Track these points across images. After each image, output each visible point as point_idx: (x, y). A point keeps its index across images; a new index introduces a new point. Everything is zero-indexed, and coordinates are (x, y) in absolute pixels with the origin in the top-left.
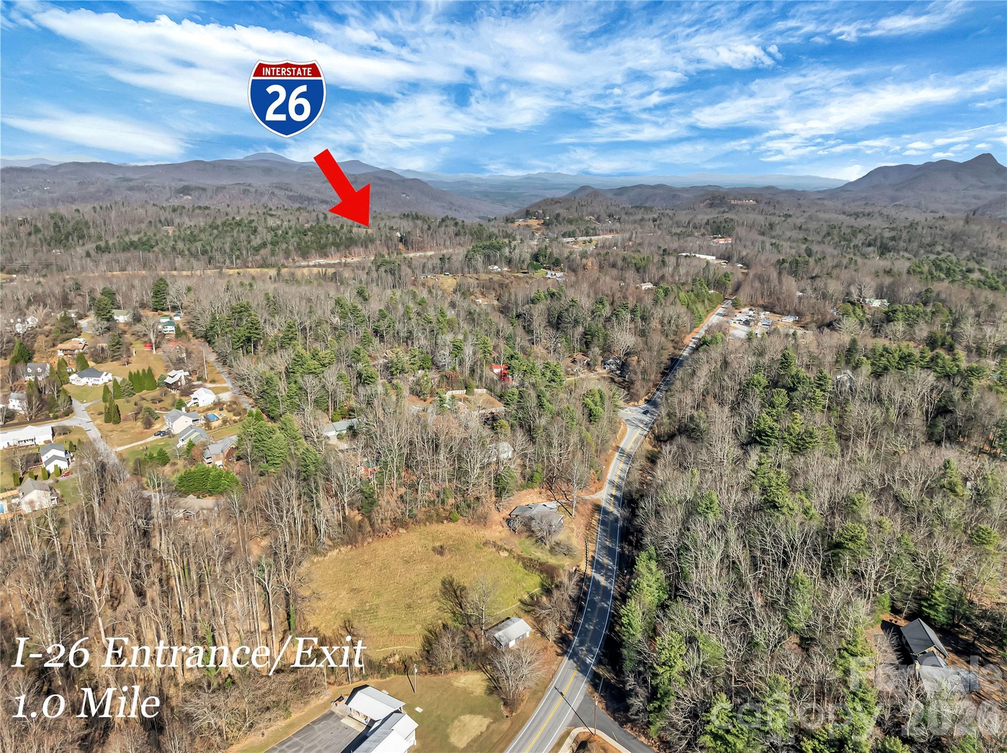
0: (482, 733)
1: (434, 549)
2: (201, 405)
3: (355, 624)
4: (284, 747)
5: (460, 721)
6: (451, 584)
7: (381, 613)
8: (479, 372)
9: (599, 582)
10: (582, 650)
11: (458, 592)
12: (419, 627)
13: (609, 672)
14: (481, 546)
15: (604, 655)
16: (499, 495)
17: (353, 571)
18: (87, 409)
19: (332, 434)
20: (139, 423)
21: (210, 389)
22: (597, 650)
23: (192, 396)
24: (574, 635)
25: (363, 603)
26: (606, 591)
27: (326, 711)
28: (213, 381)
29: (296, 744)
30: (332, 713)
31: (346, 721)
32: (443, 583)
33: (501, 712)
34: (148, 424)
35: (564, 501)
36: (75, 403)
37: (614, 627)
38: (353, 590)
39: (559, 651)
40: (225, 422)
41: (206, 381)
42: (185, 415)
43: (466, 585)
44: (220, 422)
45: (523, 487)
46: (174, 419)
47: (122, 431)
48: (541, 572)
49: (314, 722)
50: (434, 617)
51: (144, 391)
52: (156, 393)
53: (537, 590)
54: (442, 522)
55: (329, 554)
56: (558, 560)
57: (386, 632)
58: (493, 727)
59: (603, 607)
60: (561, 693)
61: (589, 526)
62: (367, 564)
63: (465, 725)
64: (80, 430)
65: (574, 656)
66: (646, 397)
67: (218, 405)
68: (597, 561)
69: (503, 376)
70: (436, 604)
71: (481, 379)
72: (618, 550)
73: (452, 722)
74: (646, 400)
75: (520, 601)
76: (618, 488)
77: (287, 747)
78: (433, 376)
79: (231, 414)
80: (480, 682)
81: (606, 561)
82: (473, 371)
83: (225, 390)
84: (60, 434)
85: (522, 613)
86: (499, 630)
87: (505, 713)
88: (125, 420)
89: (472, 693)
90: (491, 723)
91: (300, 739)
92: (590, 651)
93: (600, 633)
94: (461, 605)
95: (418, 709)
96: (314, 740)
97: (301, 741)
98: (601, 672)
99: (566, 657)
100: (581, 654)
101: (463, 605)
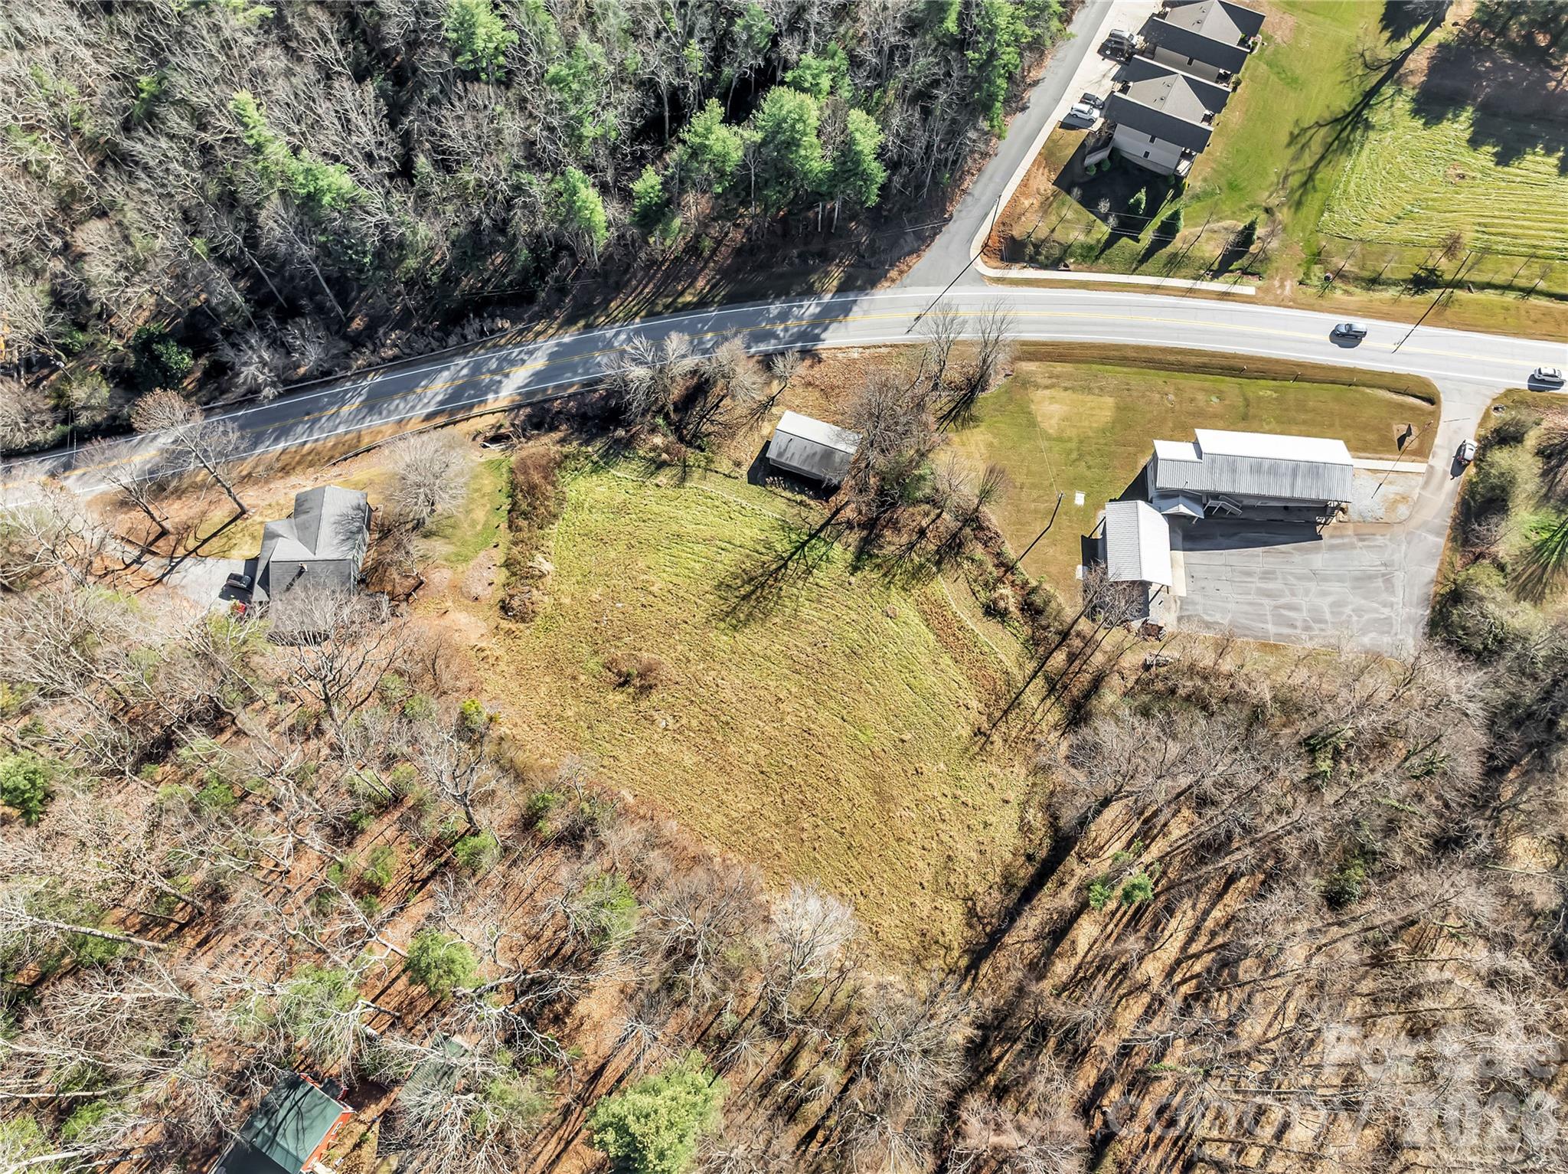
0: (1066, 389)
1: (643, 693)
3: (965, 731)
5: (1062, 429)
10: (786, 330)
13: (827, 273)
14: (539, 621)
15: (782, 293)
22: (775, 308)
26: (565, 351)
29: (1279, 619)
30: (1180, 619)
31: (1180, 589)
37: (688, 304)
39: (808, 362)
43: (709, 587)
49: (1220, 632)
53: (624, 472)
58: (1043, 381)
60: (918, 318)
63: (1065, 419)
65: (809, 336)
68: (444, 402)
70: (807, 613)
72: (376, 379)
73: (1071, 439)
75: (680, 485)
77: (1293, 628)
80: (957, 447)
81: (438, 386)
85: (722, 465)
87: (1000, 381)
89: (991, 445)
90: (1037, 386)
91: (1266, 622)
92: (783, 317)
93: (719, 318)
94: (779, 569)
95: (1080, 499)
96: (1250, 604)
97: (1269, 618)
98: (835, 283)
99: (821, 346)
100: (799, 326)
101: (775, 566)
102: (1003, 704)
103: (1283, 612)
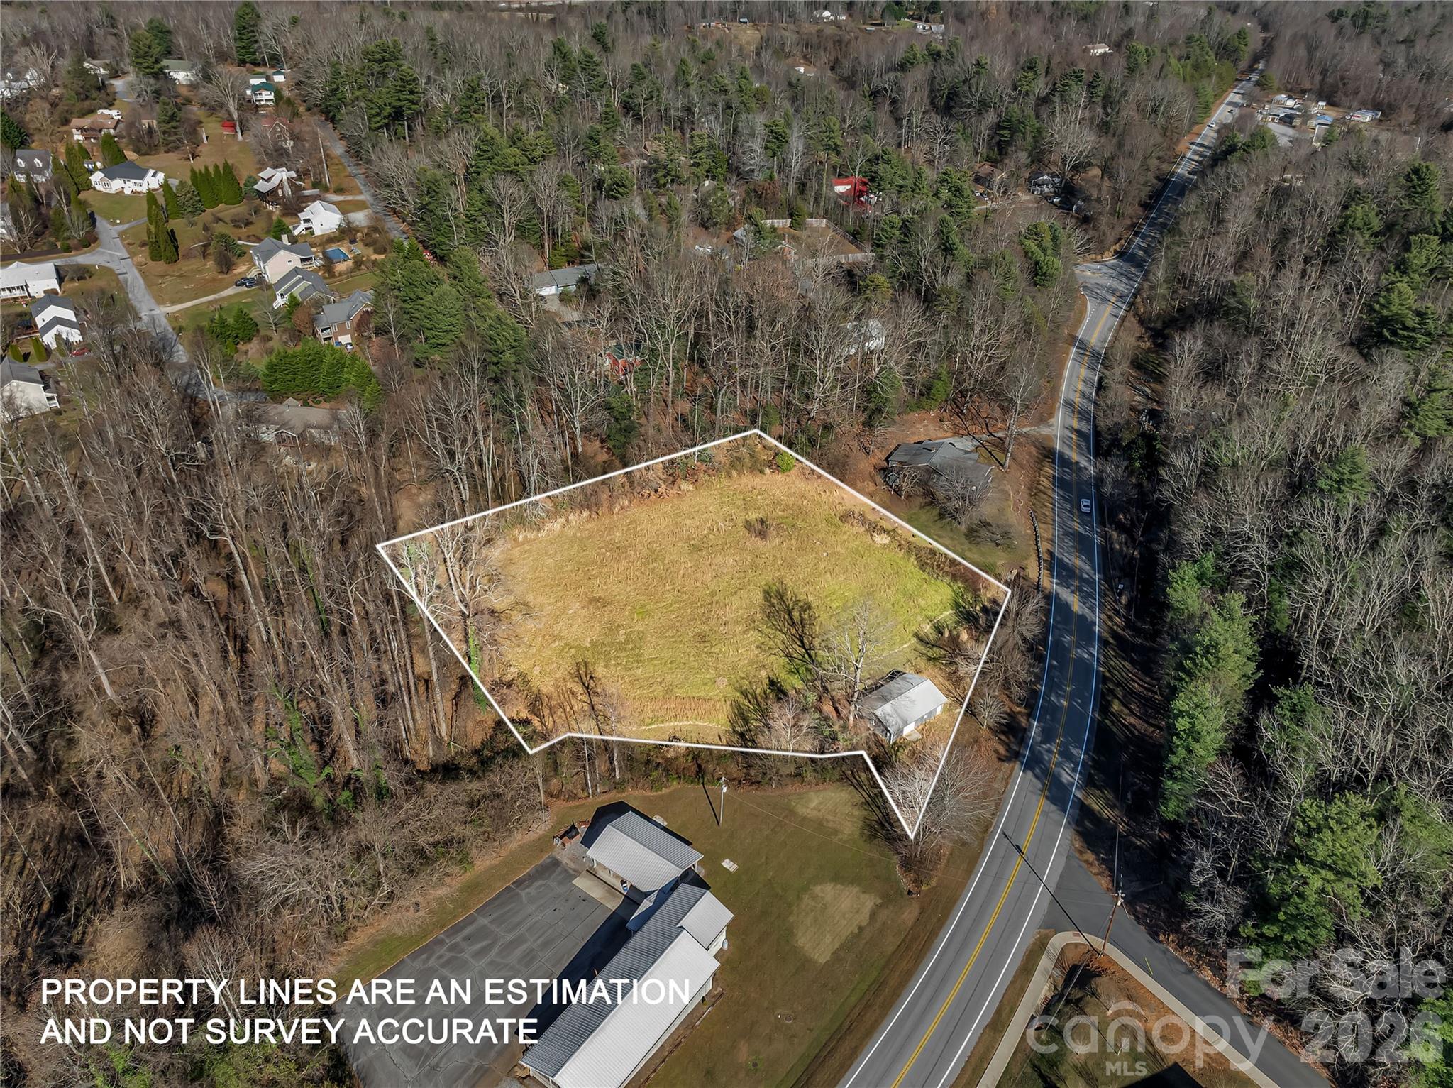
0: (861, 929)
1: (748, 526)
2: (318, 232)
3: (599, 671)
4: (458, 939)
5: (814, 897)
6: (781, 596)
7: (649, 651)
8: (815, 186)
9: (1067, 605)
10: (1049, 751)
11: (796, 614)
12: (722, 683)
13: (1113, 807)
14: (837, 521)
15: (1097, 765)
16: (868, 424)
17: (593, 563)
18: (121, 235)
19: (549, 291)
20: (210, 263)
21: (333, 203)
22: (1081, 755)
23: (302, 216)
24: (1030, 715)
25: (613, 629)
26: (1084, 626)
27: (544, 858)
28: (339, 191)
29: (482, 933)
30: (556, 863)
31: (581, 883)
32: (767, 594)
33: (897, 881)
34: (226, 265)
35: (985, 437)
36: (102, 224)
37: (1109, 704)
38: (593, 601)
39: (1002, 750)
40: (358, 263)
41: (327, 189)
42: (286, 248)
43: (811, 599)
44: (350, 263)
45: (908, 407)
46: (266, 257)
47: (180, 276)
48: (954, 577)
49: (519, 883)
50: (751, 663)
51: (222, 206)
52: (240, 209)
53: (947, 615)
54: (762, 472)
55: (548, 527)
56: (983, 554)
57: (659, 691)
58: (884, 915)
59: (1081, 659)
60: (1018, 848)
61: (1035, 490)
62: (619, 549)
63: (824, 908)
64: (107, 271)
65: (1034, 763)
66: (1117, 247)
67: (346, 233)
68: (1060, 561)
69: (856, 196)
70: (753, 636)
71: (816, 201)
72: (1097, 540)
73: (799, 898)
74: (1116, 252)
75: (916, 635)
76: (1082, 414)
77: (467, 938)
78: (734, 194)
79: (371, 250)
80: (848, 809)
81: (1077, 561)
82: (802, 187)
83: (360, 206)
84: (72, 279)
85: (922, 663)
86: (885, 699)
87: (906, 884)
88: (188, 256)
89: (835, 832)
90: (879, 906)
91: (491, 922)
92: (1066, 755)
93: (1083, 717)
94: (802, 642)
95: (728, 864)
96: (519, 924)
97: (493, 927)
98: (1096, 807)
99: (1017, 766)
100: (1050, 762)
101: (806, 641)
102: (598, 707)
103: (487, 942)
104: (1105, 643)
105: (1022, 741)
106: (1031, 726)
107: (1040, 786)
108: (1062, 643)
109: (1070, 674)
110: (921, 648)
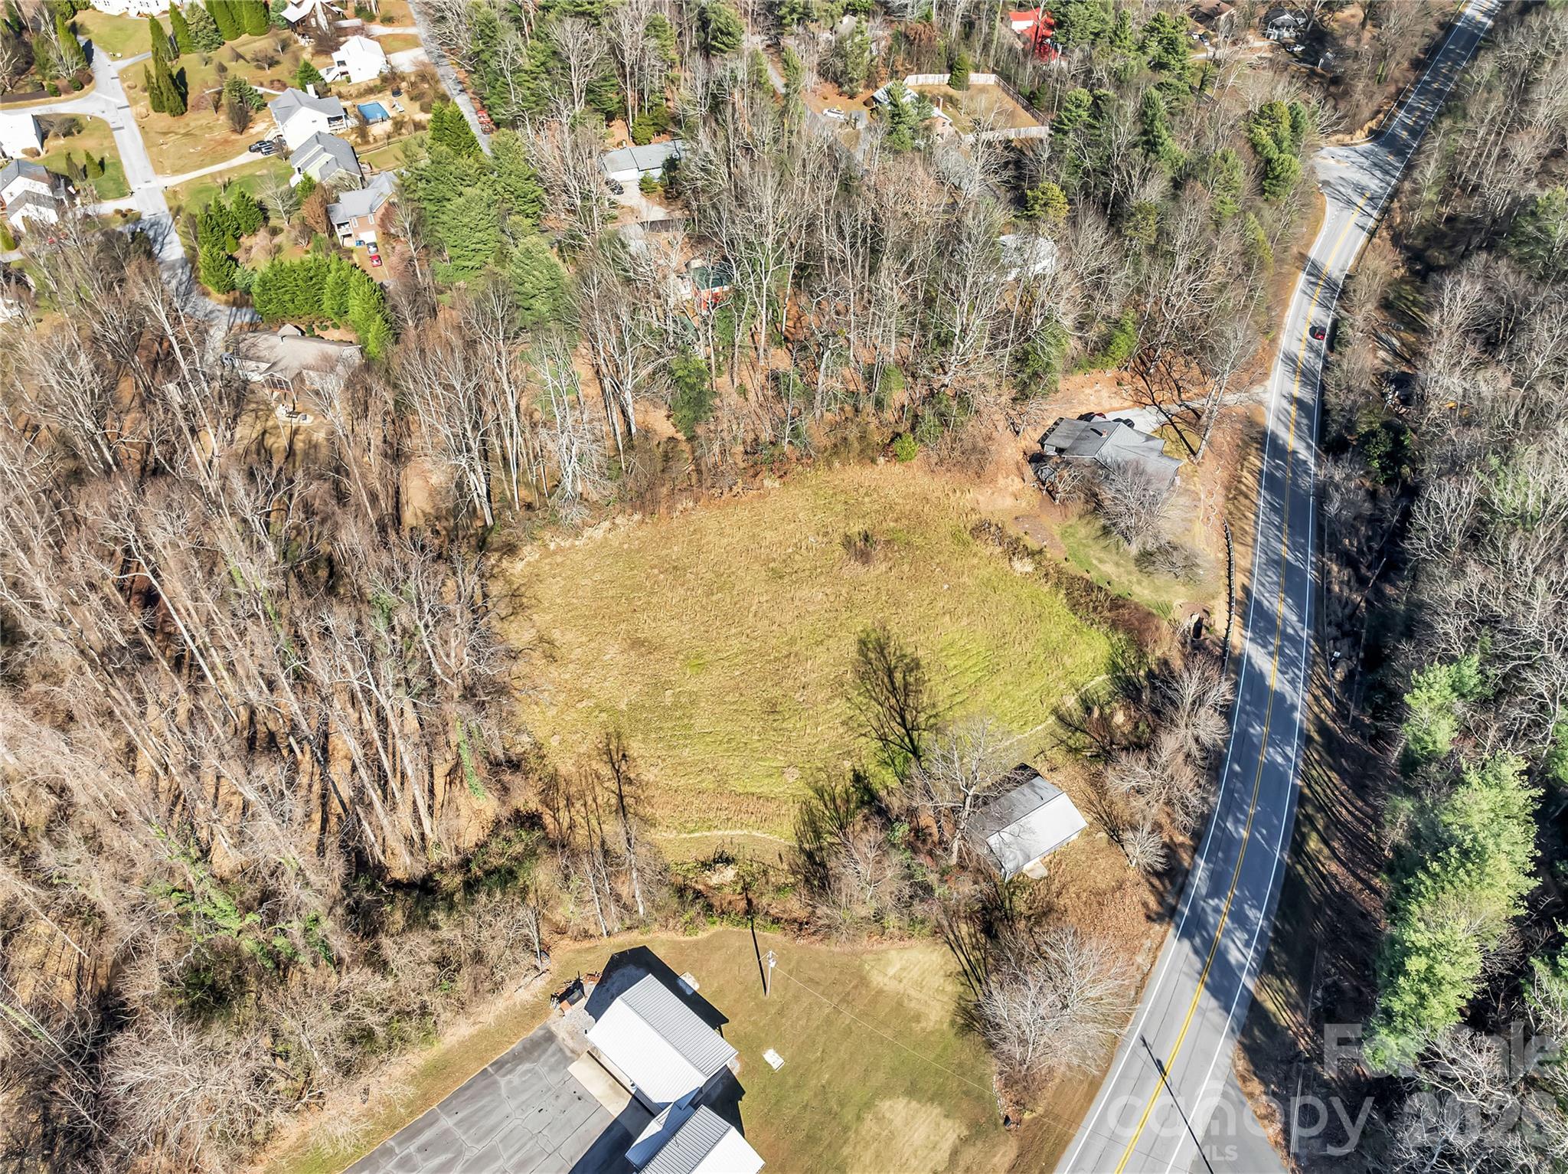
1: (848, 542)
2: (354, 81)
3: (635, 747)
4: (412, 1148)
5: (880, 1119)
6: (881, 649)
7: (701, 723)
8: (985, 29)
9: (1261, 676)
10: (1217, 910)
11: (898, 676)
12: (792, 776)
13: (1294, 1008)
14: (967, 536)
15: (1280, 938)
16: (1023, 395)
17: (640, 587)
18: (123, 75)
19: (629, 177)
20: (223, 118)
21: (378, 39)
22: (1258, 918)
23: (336, 56)
24: (1196, 850)
25: (659, 685)
26: (1282, 708)
27: (536, 1031)
28: (388, 20)
29: (444, 1142)
30: (550, 1037)
31: (581, 1071)
32: (863, 643)
33: (992, 1101)
34: (241, 121)
35: (1175, 409)
36: (100, 57)
37: (1304, 837)
38: (636, 643)
39: (1153, 904)
40: (399, 125)
41: (371, 18)
42: (311, 105)
43: (920, 653)
44: (388, 126)
45: (1075, 365)
46: (287, 112)
47: (186, 134)
48: (1114, 626)
49: (499, 1065)
50: (833, 747)
51: (245, 37)
52: (263, 44)
53: (1099, 683)
54: (873, 461)
55: (588, 532)
56: (1157, 589)
57: (708, 782)
58: (969, 1155)
59: (1273, 764)
61: (1234, 491)
62: (676, 569)
63: (892, 1136)
64: (100, 124)
65: (1194, 928)
66: (1373, 124)
67: (390, 81)
68: (1258, 603)
69: (1039, 46)
70: (840, 705)
71: (986, 47)
72: (1311, 575)
73: (859, 1118)
74: (1371, 131)
75: (1055, 711)
76: (1306, 376)
77: (423, 1149)
78: (877, 33)
79: (417, 105)
80: (938, 981)
81: (1281, 607)
82: (969, 26)
83: (411, 42)
84: (57, 136)
85: (1058, 756)
86: (1003, 821)
87: (1004, 1106)
88: (197, 107)
89: (917, 1018)
90: (964, 1141)
91: (457, 1124)
92: (1239, 919)
93: (1268, 857)
94: (903, 718)
95: (773, 1058)
96: (492, 1130)
97: (458, 1133)
98: (1270, 1006)
99: (1172, 931)
100: (1215, 927)
101: (908, 717)
102: (628, 801)
103: (449, 1156)
104: (1308, 740)
105: (1181, 891)
106: (1195, 866)
107: (1198, 966)
108: (1251, 736)
109: (1256, 789)
110: (1060, 731)
